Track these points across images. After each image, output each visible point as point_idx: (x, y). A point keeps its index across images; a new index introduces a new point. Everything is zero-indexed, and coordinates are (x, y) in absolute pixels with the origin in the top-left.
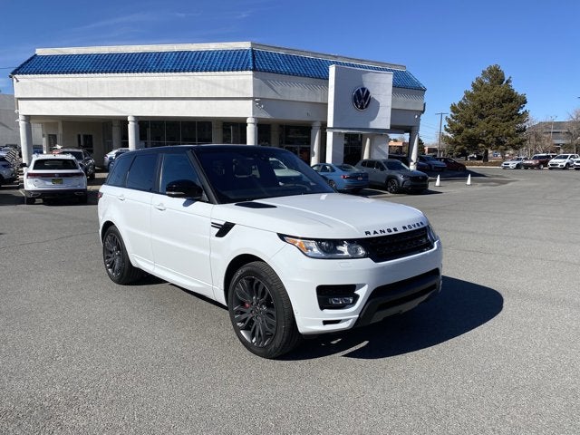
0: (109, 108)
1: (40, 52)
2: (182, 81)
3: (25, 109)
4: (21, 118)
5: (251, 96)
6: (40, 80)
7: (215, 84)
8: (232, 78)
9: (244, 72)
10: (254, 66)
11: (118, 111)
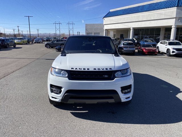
0: (126, 25)
1: (111, 11)
2: (149, 14)
3: (106, 27)
4: (104, 30)
5: (175, 17)
6: (109, 19)
7: (161, 14)
8: (168, 11)
9: (173, 8)
10: (178, 5)
11: (128, 26)
